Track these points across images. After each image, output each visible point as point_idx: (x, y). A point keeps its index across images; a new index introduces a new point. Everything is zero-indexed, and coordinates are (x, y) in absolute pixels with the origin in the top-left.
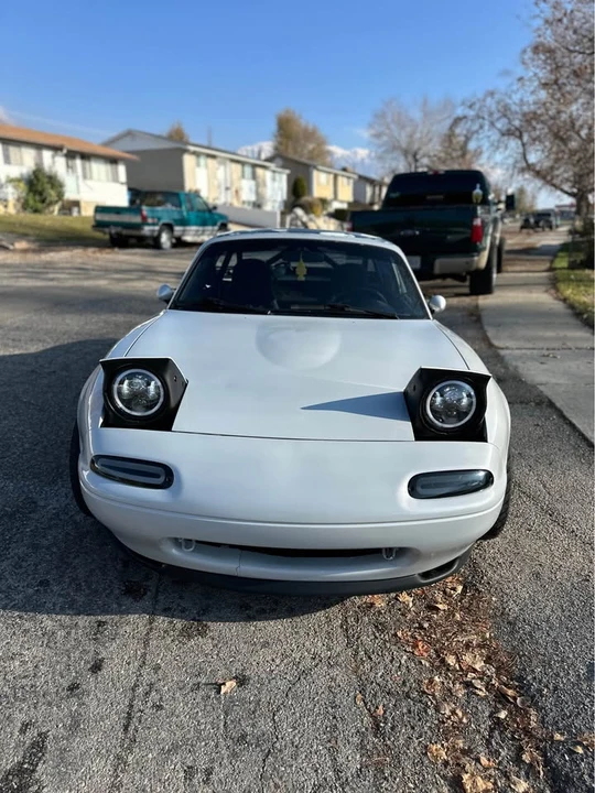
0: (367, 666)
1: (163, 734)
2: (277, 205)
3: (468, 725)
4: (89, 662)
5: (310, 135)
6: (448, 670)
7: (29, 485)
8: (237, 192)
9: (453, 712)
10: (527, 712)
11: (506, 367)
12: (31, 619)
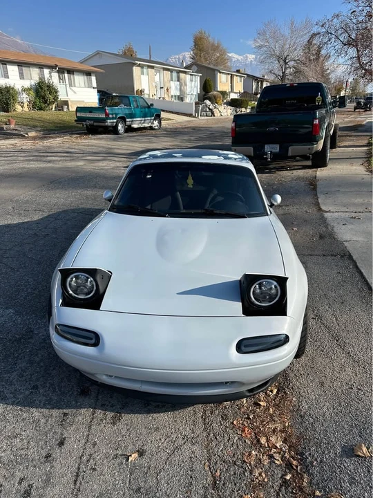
0: (214, 444)
1: (95, 486)
2: (194, 97)
3: (267, 483)
4: (57, 440)
5: (216, 48)
6: (261, 446)
7: (29, 319)
8: (167, 90)
9: (260, 474)
10: (302, 476)
11: (326, 227)
12: (28, 411)
